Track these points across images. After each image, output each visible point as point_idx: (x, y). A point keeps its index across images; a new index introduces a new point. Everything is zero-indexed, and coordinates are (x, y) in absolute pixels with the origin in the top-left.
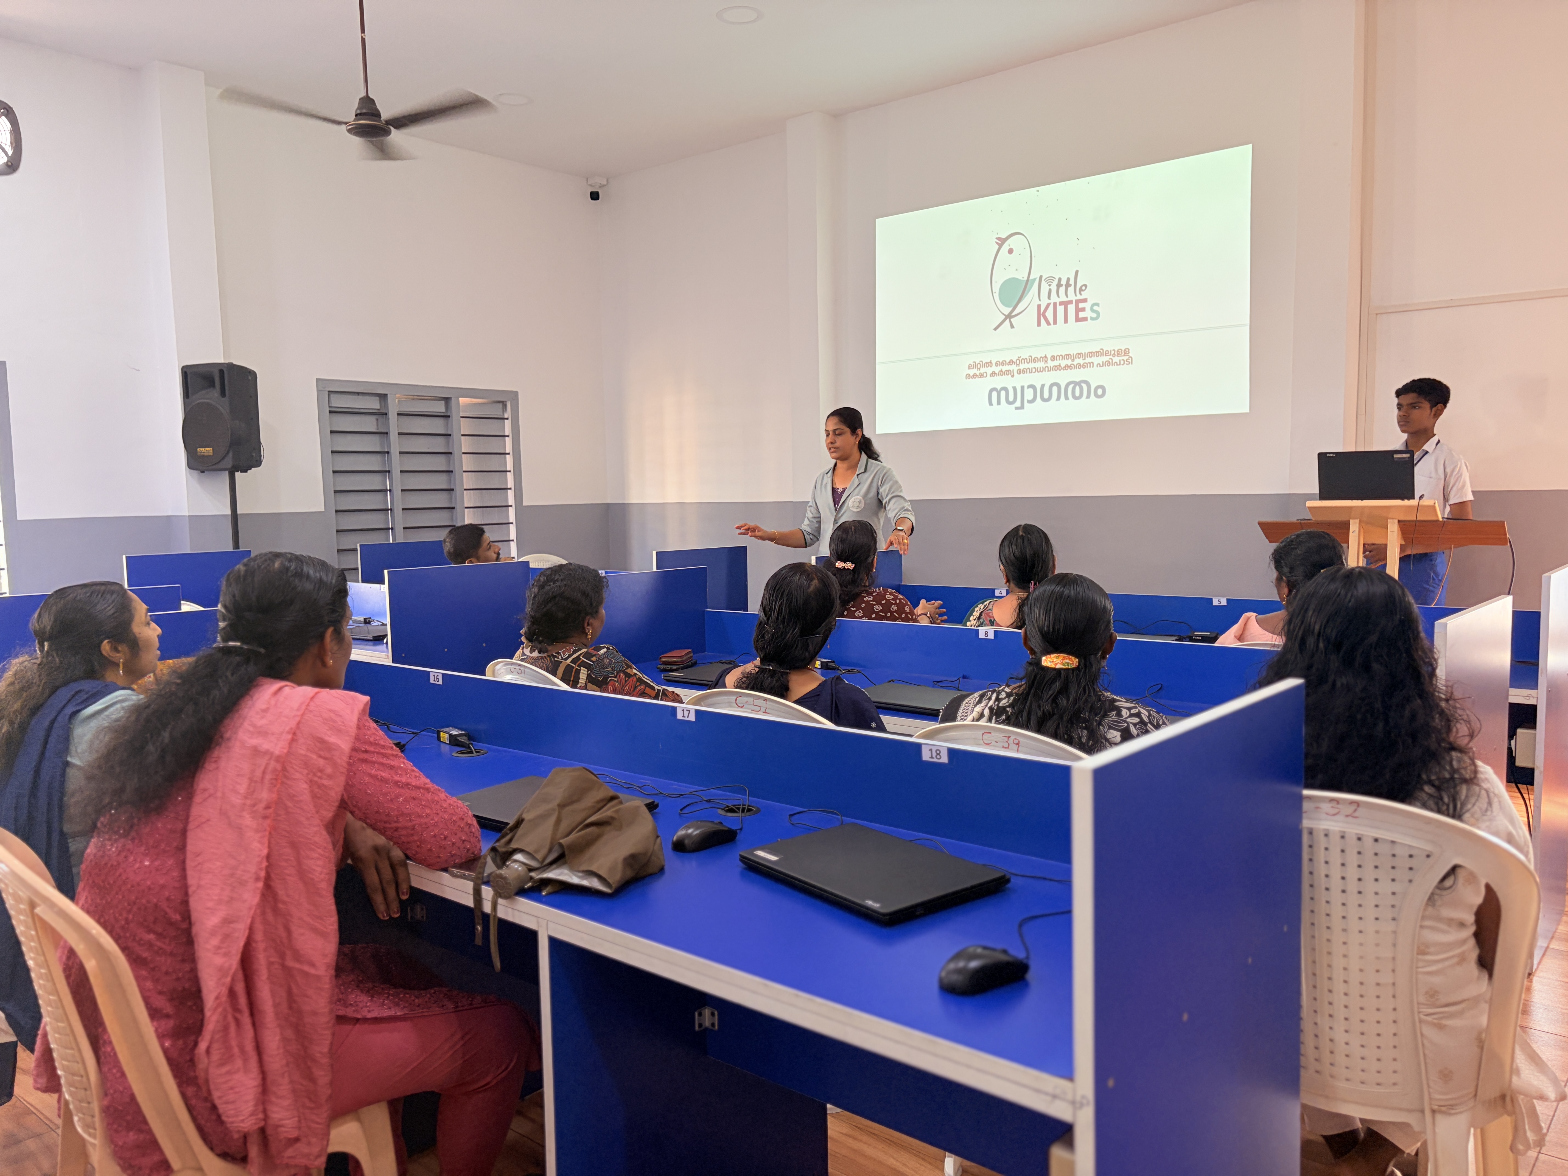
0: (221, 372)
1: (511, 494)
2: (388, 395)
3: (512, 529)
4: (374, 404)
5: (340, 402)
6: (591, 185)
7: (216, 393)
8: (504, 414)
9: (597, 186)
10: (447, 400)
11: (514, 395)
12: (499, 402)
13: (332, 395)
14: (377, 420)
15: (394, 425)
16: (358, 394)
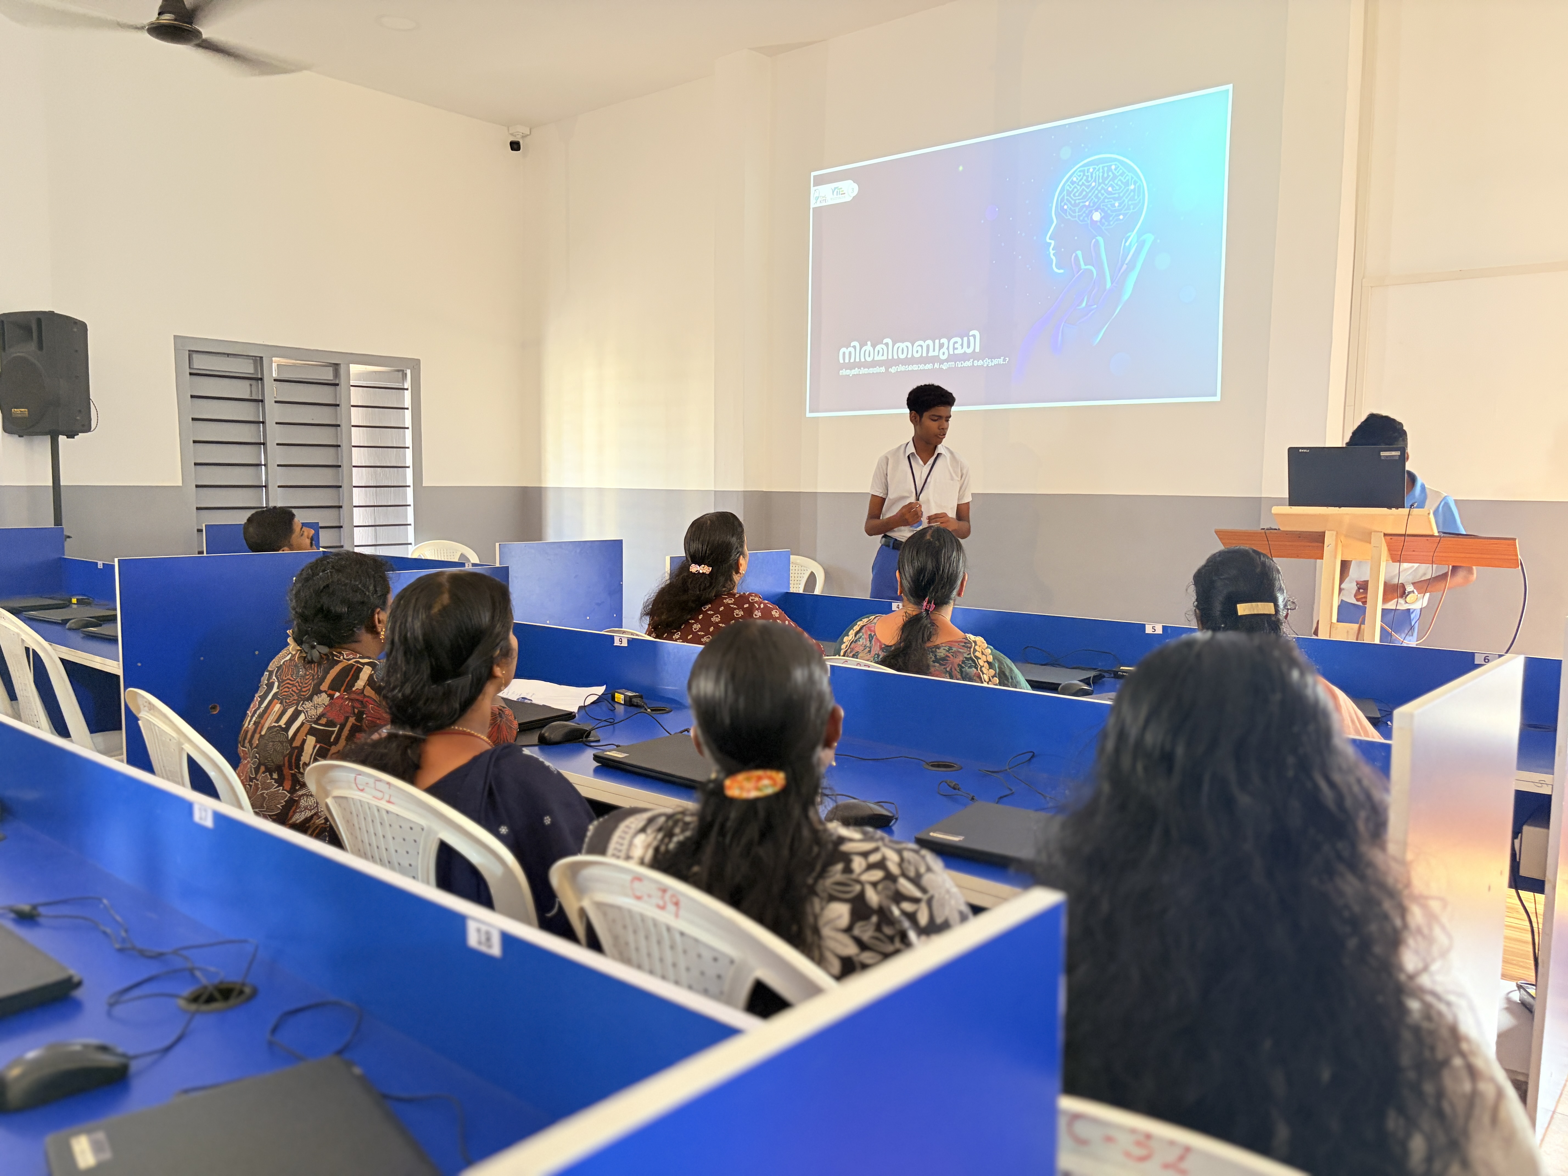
0: (39, 322)
1: (409, 473)
2: (264, 358)
3: (410, 511)
4: (247, 368)
5: (201, 363)
6: (512, 134)
7: (32, 346)
8: (404, 385)
9: (519, 136)
10: (336, 366)
11: (415, 364)
12: (398, 371)
13: (195, 356)
14: (251, 385)
15: (272, 391)
16: (228, 355)
